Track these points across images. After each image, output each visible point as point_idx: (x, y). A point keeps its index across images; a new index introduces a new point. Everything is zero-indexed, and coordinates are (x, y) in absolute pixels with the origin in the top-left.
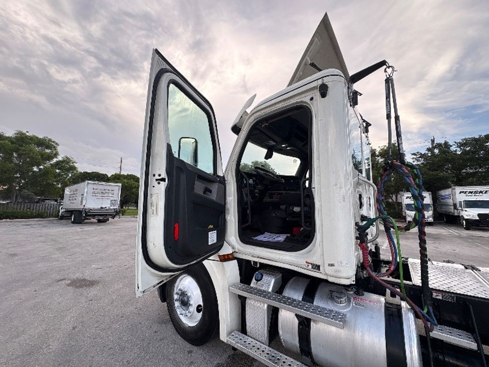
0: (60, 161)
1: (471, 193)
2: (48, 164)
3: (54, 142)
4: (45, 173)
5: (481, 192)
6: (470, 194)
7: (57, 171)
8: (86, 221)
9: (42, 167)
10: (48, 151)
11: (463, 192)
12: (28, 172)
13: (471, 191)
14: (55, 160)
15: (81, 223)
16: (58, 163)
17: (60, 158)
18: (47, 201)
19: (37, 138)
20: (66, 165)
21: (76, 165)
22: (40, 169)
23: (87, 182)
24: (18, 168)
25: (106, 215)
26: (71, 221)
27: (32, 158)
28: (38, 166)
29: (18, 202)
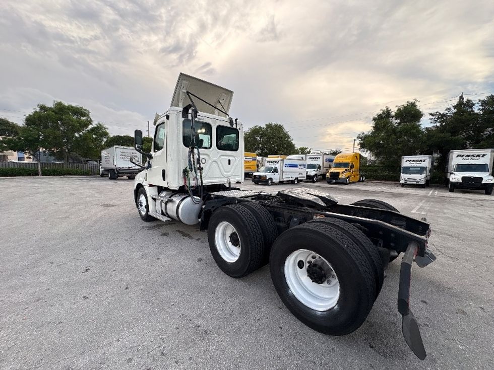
0: (95, 128)
1: (468, 156)
2: (85, 130)
3: (85, 110)
4: (84, 138)
5: (478, 156)
6: (467, 158)
7: (94, 136)
8: (119, 178)
9: (81, 133)
10: (83, 118)
11: (460, 155)
12: (73, 137)
13: (469, 154)
14: (90, 127)
15: (115, 179)
16: (93, 130)
17: (94, 124)
18: (90, 162)
19: (72, 107)
20: (99, 131)
21: (108, 131)
22: (80, 135)
23: (115, 146)
24: (65, 135)
25: (133, 173)
26: (108, 178)
27: (73, 126)
28: (78, 131)
29: (70, 163)
